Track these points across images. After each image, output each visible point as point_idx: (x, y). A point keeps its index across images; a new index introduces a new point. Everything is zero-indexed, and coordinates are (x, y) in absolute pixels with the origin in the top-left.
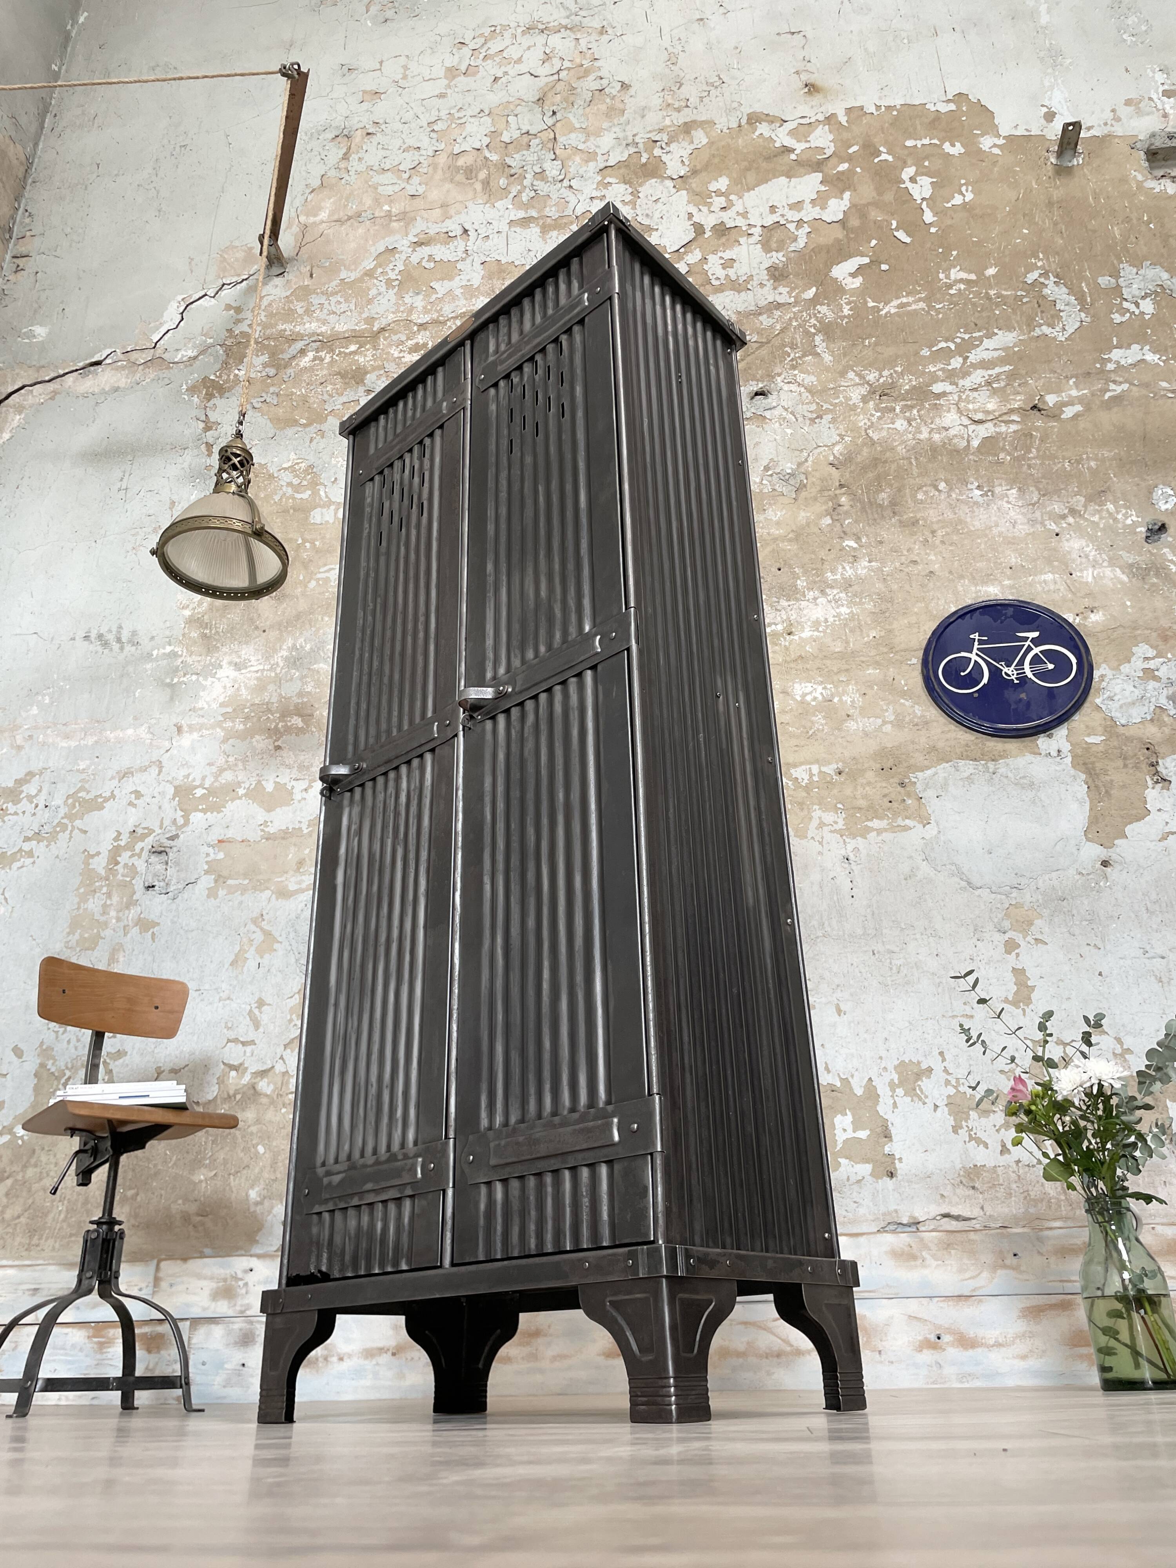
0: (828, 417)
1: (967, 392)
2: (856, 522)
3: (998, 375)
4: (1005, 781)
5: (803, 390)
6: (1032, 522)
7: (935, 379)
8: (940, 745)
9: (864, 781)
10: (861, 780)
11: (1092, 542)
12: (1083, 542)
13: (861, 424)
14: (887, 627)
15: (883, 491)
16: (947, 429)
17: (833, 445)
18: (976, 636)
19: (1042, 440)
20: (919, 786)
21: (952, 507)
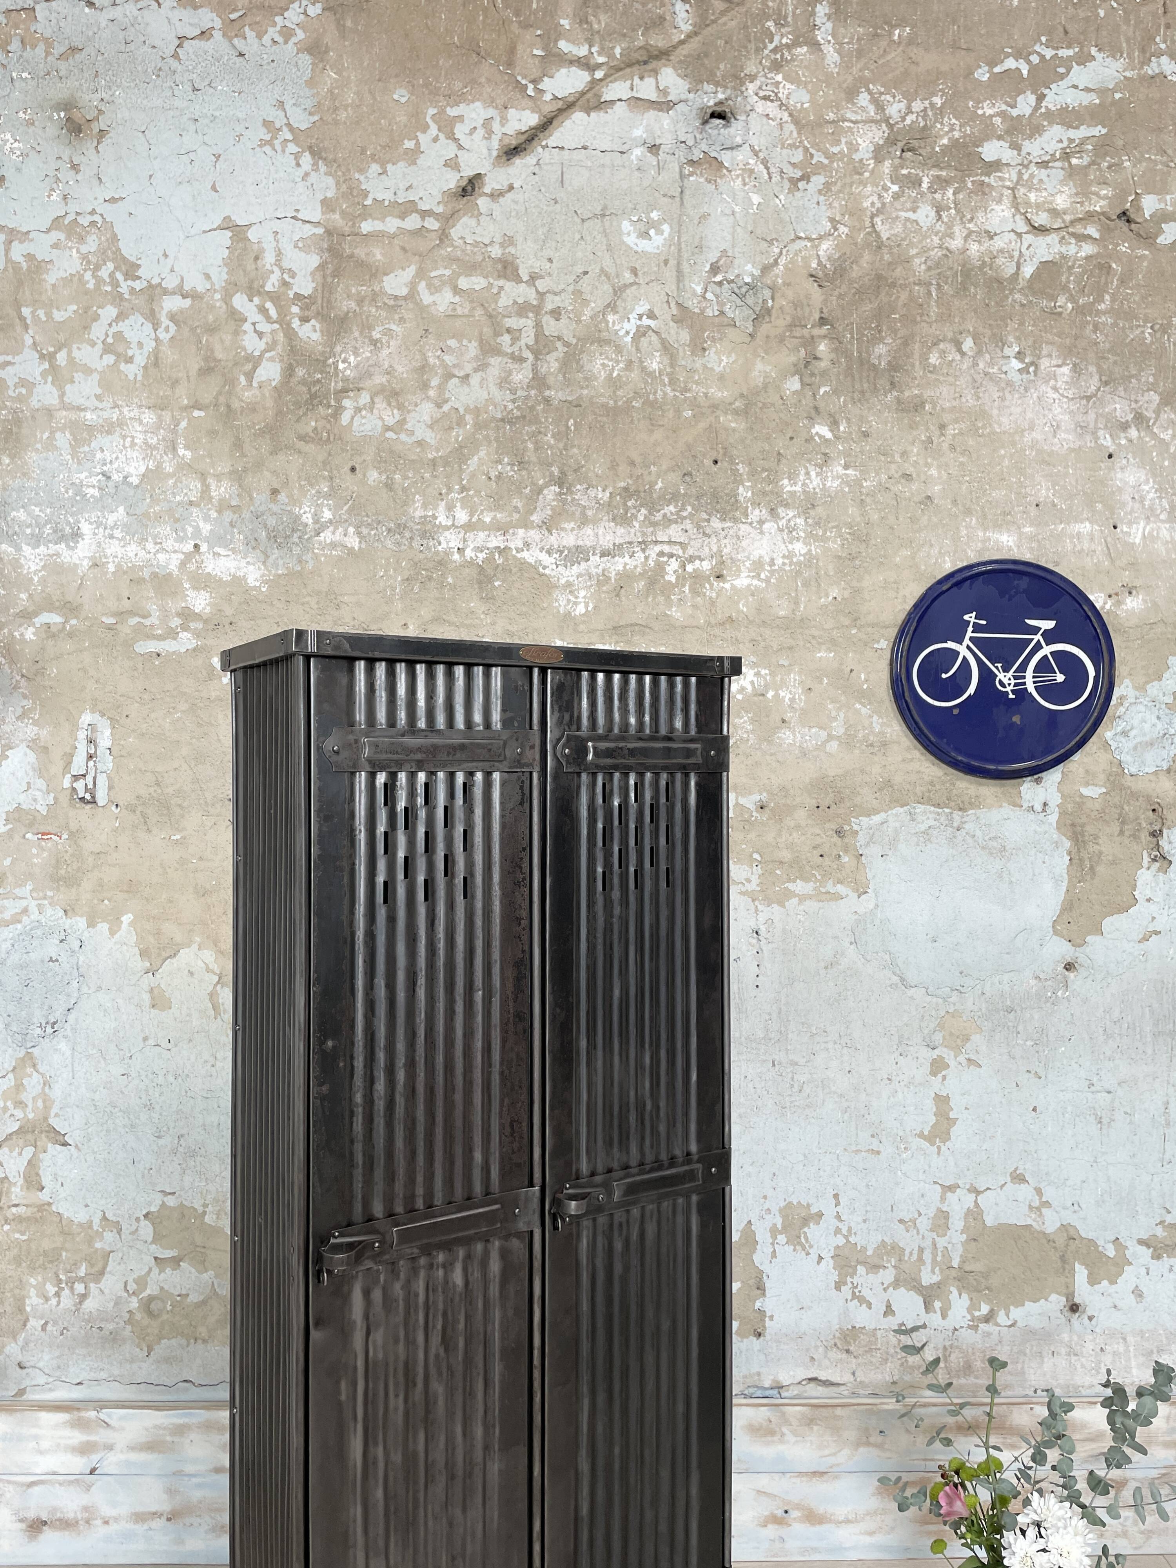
0: (818, 181)
1: (1033, 168)
2: (836, 392)
3: (1083, 141)
4: (969, 840)
5: (786, 116)
6: (1081, 428)
7: (988, 133)
8: (897, 779)
9: (792, 824)
10: (789, 822)
11: (1154, 475)
12: (1142, 475)
13: (866, 204)
14: (855, 584)
15: (881, 340)
16: (991, 236)
17: (820, 238)
18: (970, 617)
19: (1122, 282)
20: (862, 838)
21: (976, 386)
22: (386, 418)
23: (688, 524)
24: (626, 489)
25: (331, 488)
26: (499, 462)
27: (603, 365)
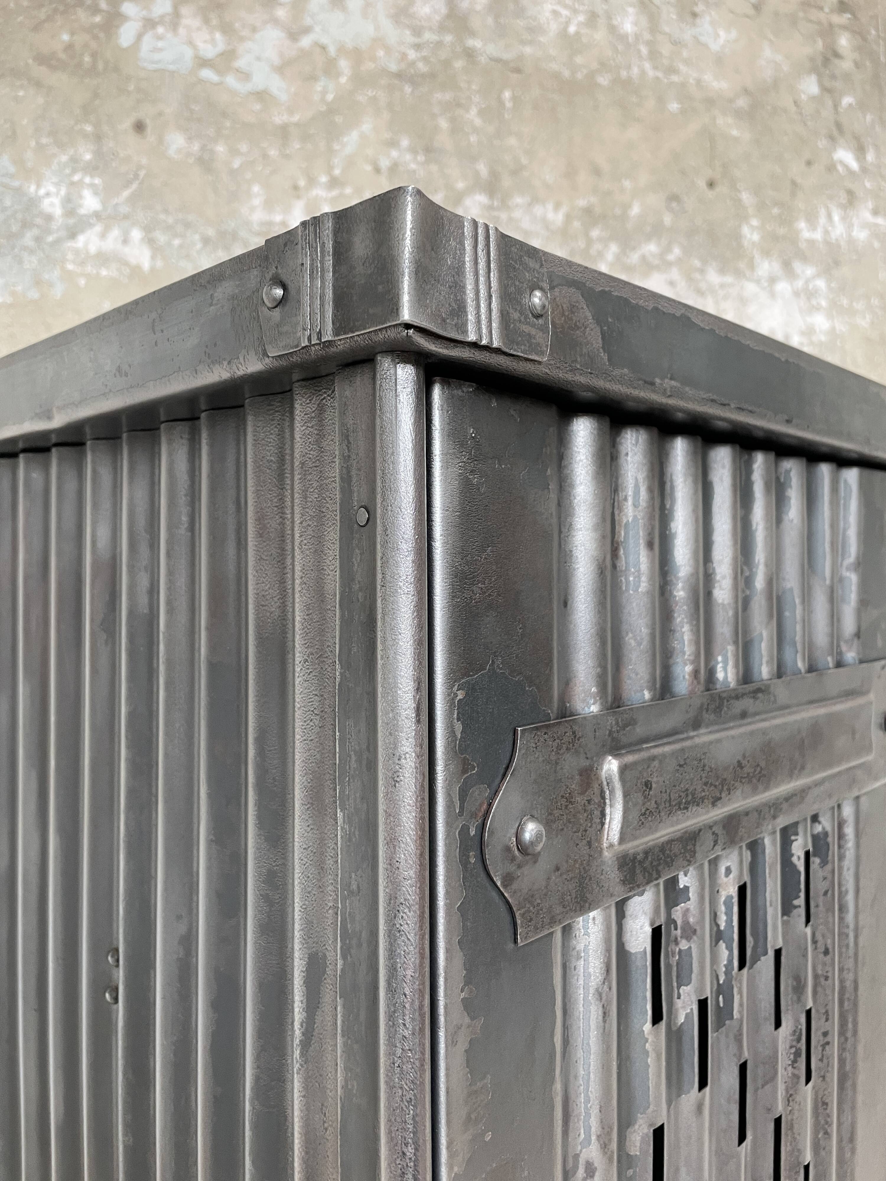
22: (201, 45)
23: (675, 274)
24: (588, 211)
25: (98, 154)
26: (393, 143)
27: (555, 13)
